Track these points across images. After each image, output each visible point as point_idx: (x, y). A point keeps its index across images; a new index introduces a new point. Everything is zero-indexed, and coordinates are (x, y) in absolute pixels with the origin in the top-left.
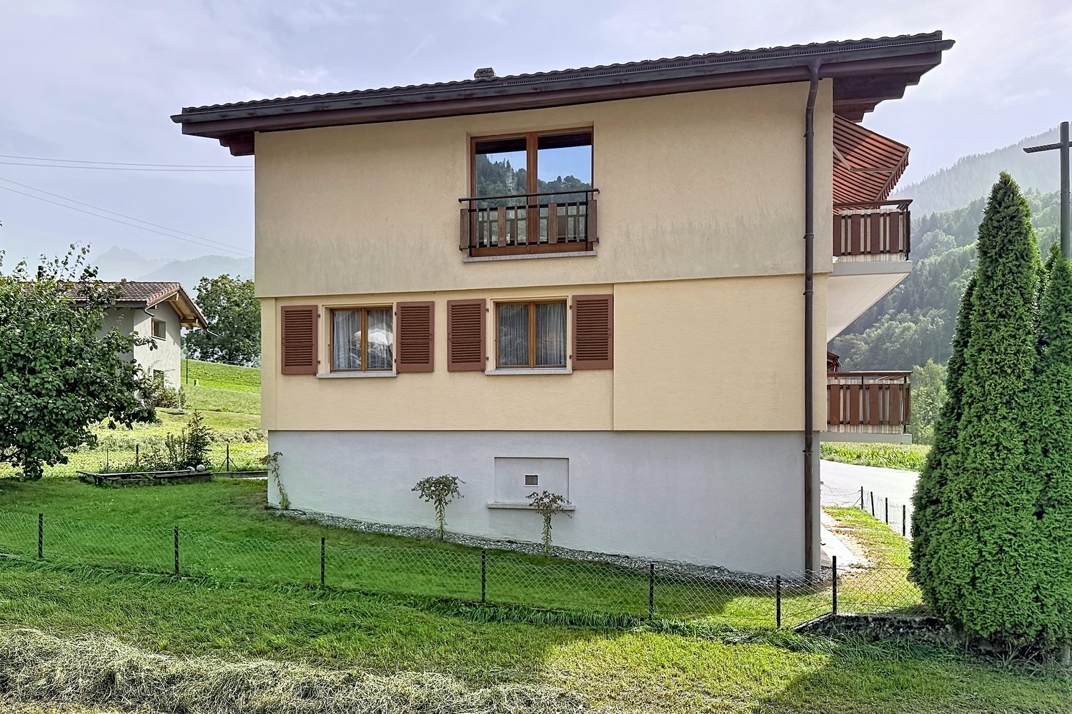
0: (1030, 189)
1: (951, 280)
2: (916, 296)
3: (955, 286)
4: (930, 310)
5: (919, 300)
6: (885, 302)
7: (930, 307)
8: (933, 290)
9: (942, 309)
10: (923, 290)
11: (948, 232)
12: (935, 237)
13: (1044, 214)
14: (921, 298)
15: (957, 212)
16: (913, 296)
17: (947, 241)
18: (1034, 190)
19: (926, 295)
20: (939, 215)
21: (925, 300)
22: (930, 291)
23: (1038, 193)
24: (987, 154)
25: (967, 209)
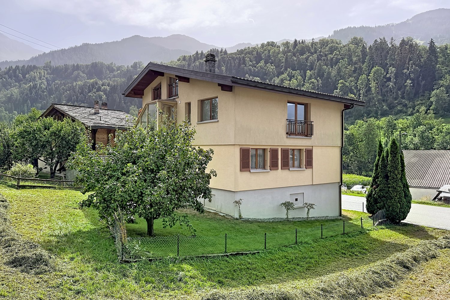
0: (112, 63)
1: (89, 92)
2: (75, 97)
3: (91, 95)
4: (81, 103)
5: (76, 99)
6: (62, 98)
7: (81, 102)
8: (81, 96)
9: (86, 104)
10: (77, 95)
11: (83, 72)
12: (79, 73)
13: (118, 73)
14: (77, 98)
15: (86, 65)
16: (74, 97)
17: (83, 76)
18: (113, 63)
19: (79, 97)
20: (80, 65)
21: (79, 99)
22: (80, 96)
23: (115, 65)
24: (93, 44)
25: (90, 65)
